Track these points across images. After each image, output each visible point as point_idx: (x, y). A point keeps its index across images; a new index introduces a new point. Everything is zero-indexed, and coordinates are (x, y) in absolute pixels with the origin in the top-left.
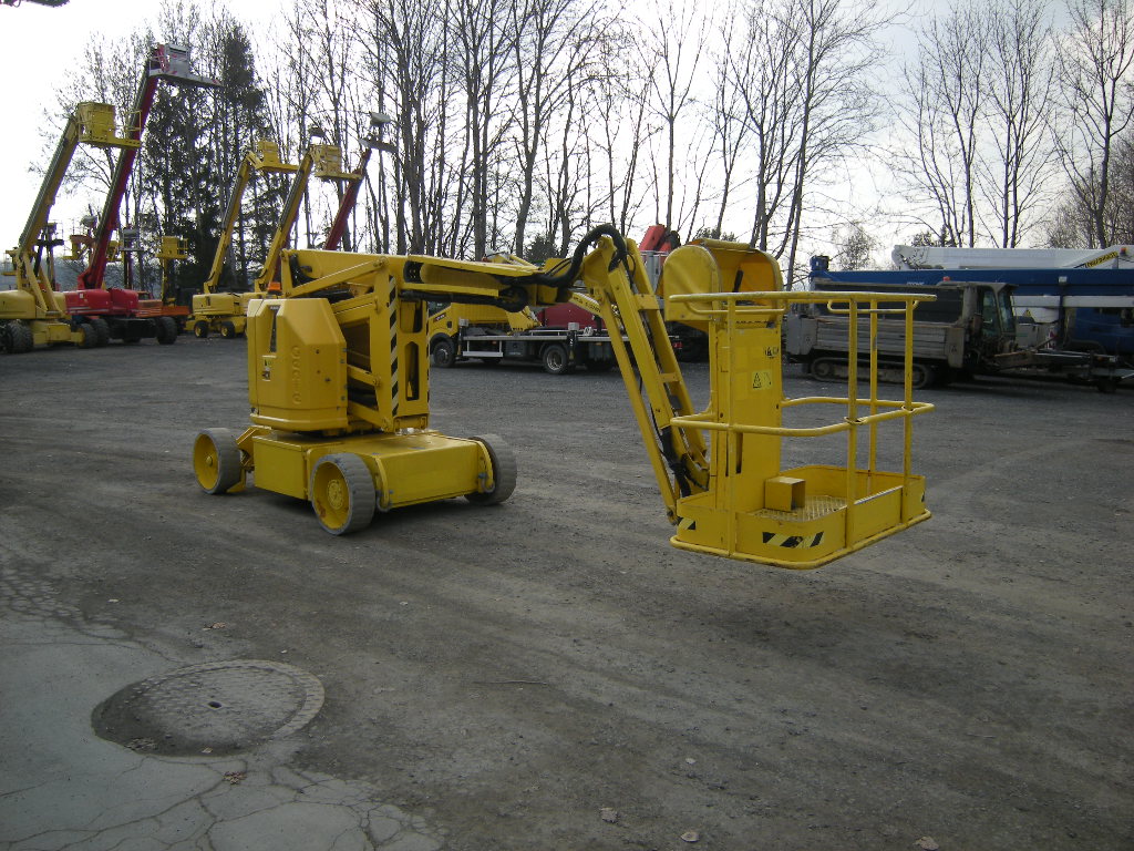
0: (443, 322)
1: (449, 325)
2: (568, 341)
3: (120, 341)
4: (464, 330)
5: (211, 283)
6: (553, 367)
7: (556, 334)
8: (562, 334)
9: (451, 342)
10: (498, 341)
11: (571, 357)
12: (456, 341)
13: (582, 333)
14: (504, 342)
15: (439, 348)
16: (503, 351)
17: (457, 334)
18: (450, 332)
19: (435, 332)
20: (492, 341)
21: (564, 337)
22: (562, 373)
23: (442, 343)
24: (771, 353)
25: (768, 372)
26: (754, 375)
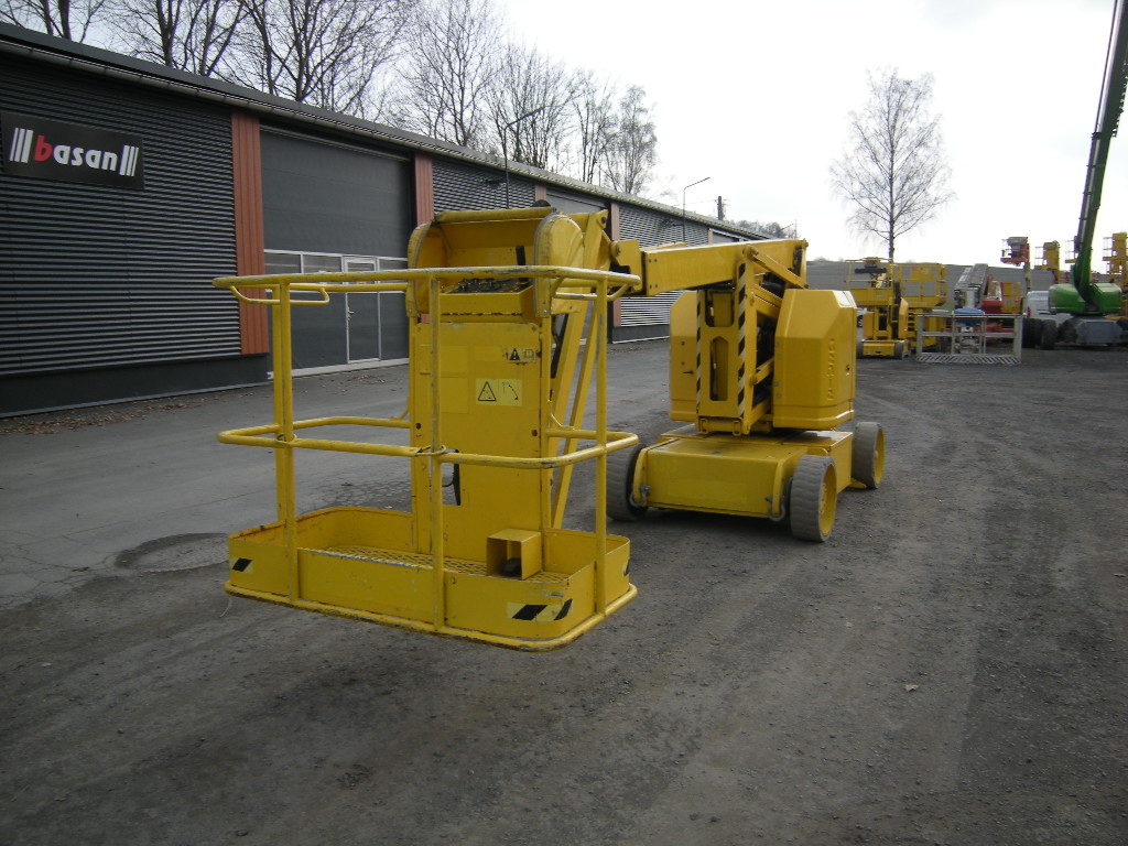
24: (518, 358)
25: (513, 382)
26: (480, 383)
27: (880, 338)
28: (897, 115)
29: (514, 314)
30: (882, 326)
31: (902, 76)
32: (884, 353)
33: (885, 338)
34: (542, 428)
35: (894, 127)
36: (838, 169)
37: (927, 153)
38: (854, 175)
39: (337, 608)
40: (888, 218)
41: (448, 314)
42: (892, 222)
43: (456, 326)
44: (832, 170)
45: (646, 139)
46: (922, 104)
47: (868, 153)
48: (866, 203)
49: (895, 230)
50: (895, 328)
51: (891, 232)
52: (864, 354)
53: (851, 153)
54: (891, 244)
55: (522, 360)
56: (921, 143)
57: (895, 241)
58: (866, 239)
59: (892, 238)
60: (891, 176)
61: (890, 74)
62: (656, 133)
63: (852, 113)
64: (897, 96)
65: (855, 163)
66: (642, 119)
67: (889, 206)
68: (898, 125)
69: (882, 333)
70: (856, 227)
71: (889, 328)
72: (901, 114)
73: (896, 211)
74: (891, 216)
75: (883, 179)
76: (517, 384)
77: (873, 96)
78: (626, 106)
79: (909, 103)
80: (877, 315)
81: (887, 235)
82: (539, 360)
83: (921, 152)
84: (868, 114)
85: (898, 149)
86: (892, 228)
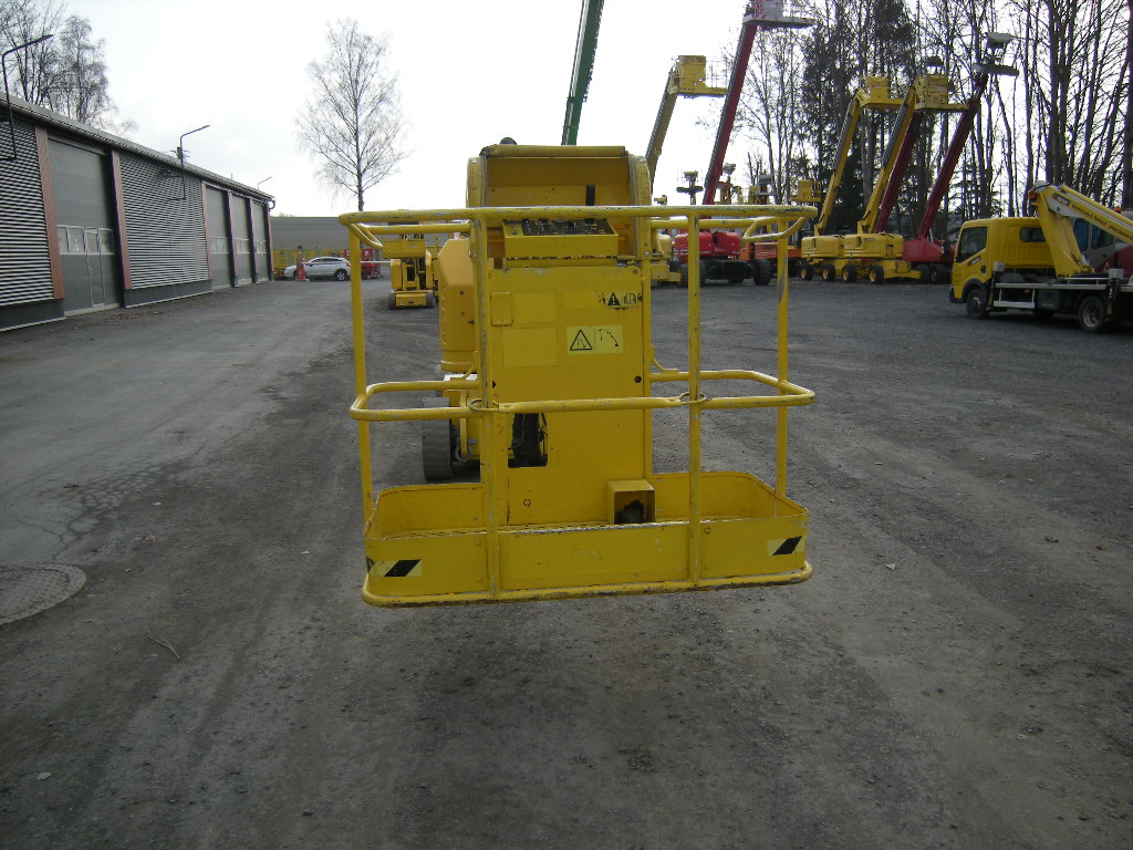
0: (977, 266)
1: (983, 269)
2: (1107, 290)
3: (726, 281)
4: (997, 276)
5: (820, 225)
6: (1089, 323)
7: (1094, 282)
8: (1101, 282)
9: (983, 288)
10: (1031, 290)
11: (1109, 311)
12: (989, 289)
13: (1127, 282)
14: (1037, 291)
15: (973, 296)
16: (1036, 301)
17: (990, 281)
18: (983, 278)
19: (968, 279)
20: (1024, 289)
21: (1103, 287)
22: (1100, 331)
23: (976, 291)
24: (617, 303)
25: (612, 329)
26: (571, 332)
27: (409, 289)
28: (358, 71)
29: (608, 257)
30: (411, 278)
31: (362, 30)
32: (416, 304)
33: (414, 288)
34: (646, 374)
35: (357, 82)
36: (303, 121)
37: (390, 108)
38: (320, 128)
39: (565, 590)
40: (355, 171)
41: (527, 258)
42: (360, 176)
43: (539, 271)
44: (297, 122)
45: (97, 80)
46: (382, 59)
47: (331, 106)
48: (334, 156)
49: (363, 184)
50: (423, 278)
51: (359, 186)
52: (397, 305)
53: (315, 107)
54: (360, 197)
55: (623, 304)
56: (382, 98)
57: (364, 195)
58: (337, 192)
59: (360, 192)
60: (357, 131)
61: (350, 28)
62: (106, 74)
63: (314, 65)
64: (357, 51)
65: (319, 116)
66: (88, 57)
67: (356, 160)
68: (361, 79)
69: (412, 284)
70: (326, 180)
71: (417, 279)
72: (362, 68)
73: (363, 165)
74: (359, 171)
75: (348, 133)
76: (616, 330)
77: (333, 48)
78: (67, 42)
79: (370, 59)
80: (405, 266)
81: (356, 189)
82: (640, 304)
83: (383, 107)
84: (331, 67)
85: (361, 103)
86: (360, 181)
